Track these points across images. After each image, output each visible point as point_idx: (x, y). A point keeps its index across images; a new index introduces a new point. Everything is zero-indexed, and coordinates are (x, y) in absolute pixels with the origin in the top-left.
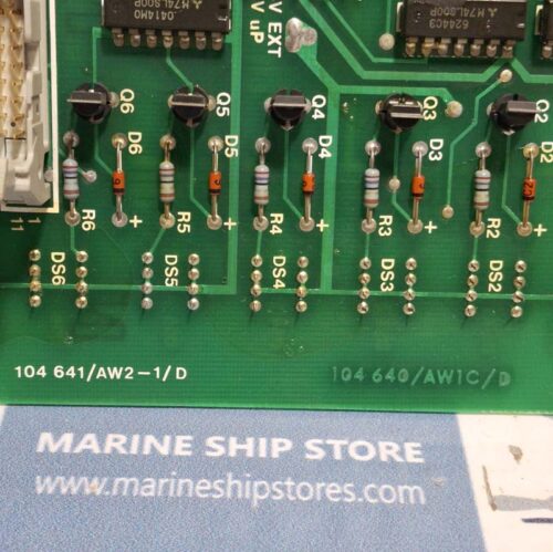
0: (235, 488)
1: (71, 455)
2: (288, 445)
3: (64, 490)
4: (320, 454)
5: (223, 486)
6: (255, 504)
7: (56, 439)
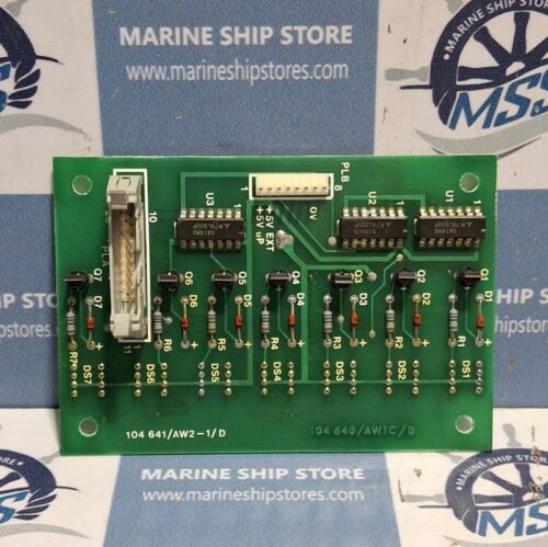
0: (255, 495)
1: (161, 481)
2: (286, 472)
3: (159, 499)
4: (304, 476)
5: (249, 494)
6: (267, 502)
7: (152, 472)
